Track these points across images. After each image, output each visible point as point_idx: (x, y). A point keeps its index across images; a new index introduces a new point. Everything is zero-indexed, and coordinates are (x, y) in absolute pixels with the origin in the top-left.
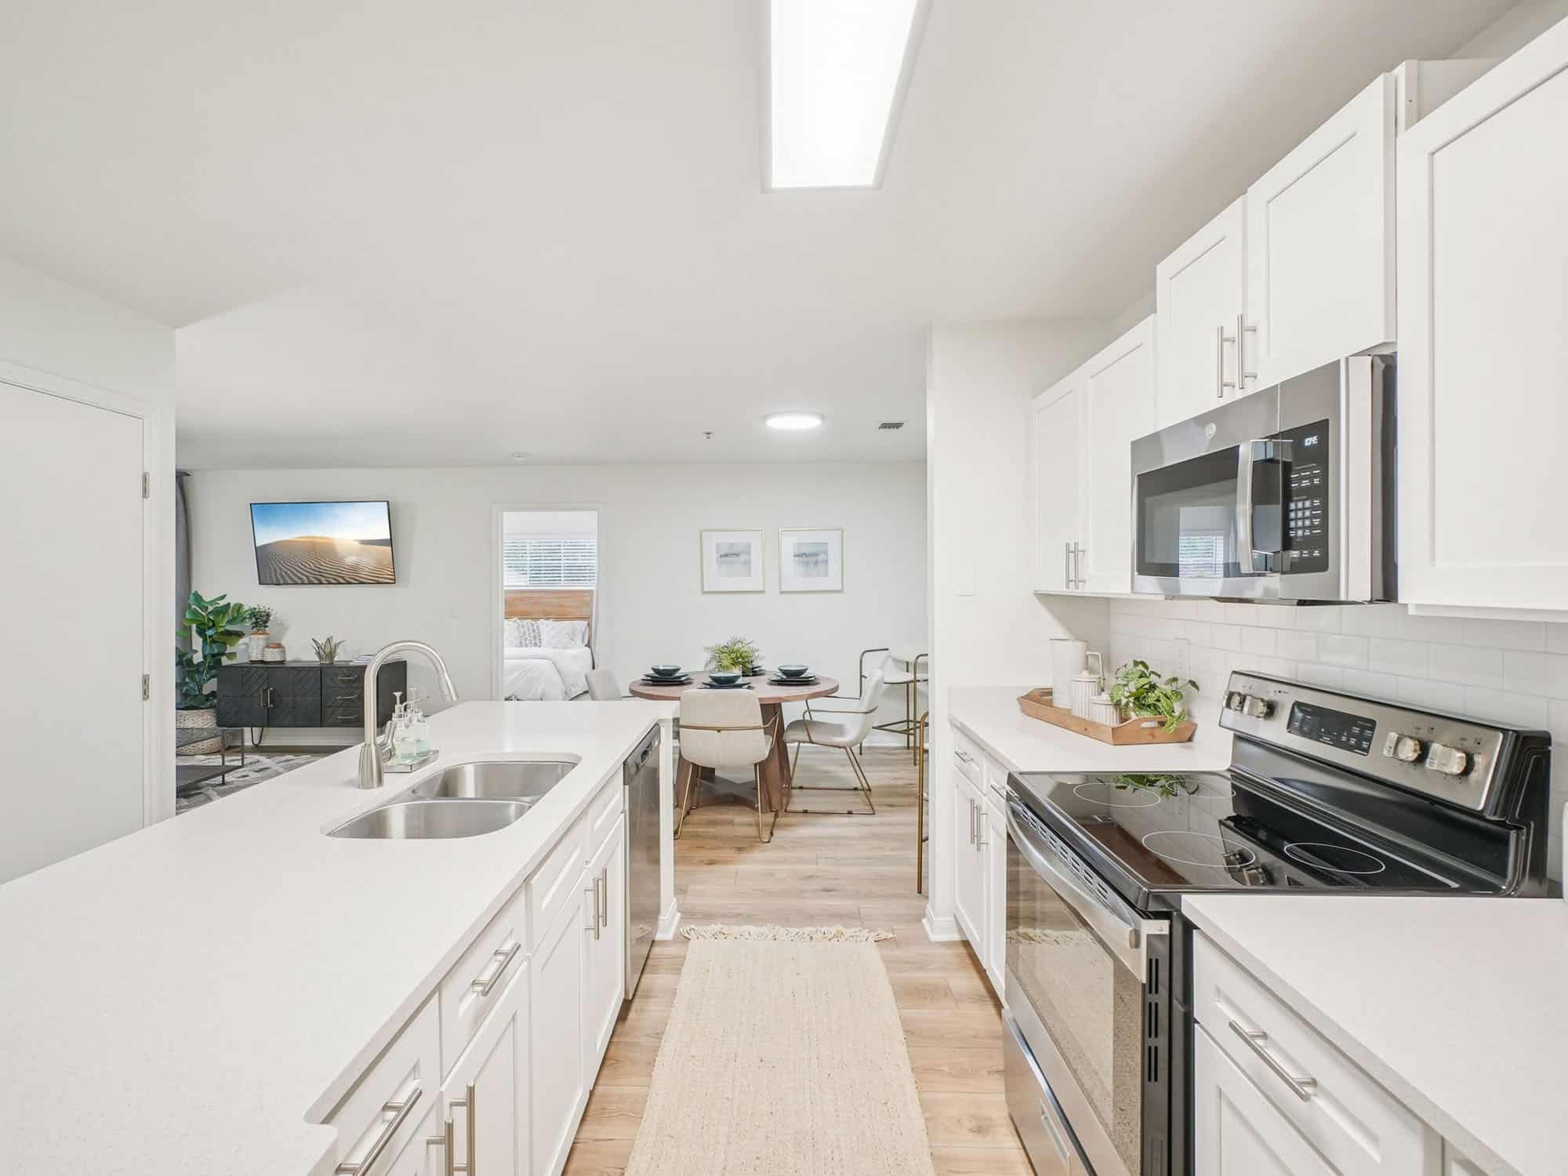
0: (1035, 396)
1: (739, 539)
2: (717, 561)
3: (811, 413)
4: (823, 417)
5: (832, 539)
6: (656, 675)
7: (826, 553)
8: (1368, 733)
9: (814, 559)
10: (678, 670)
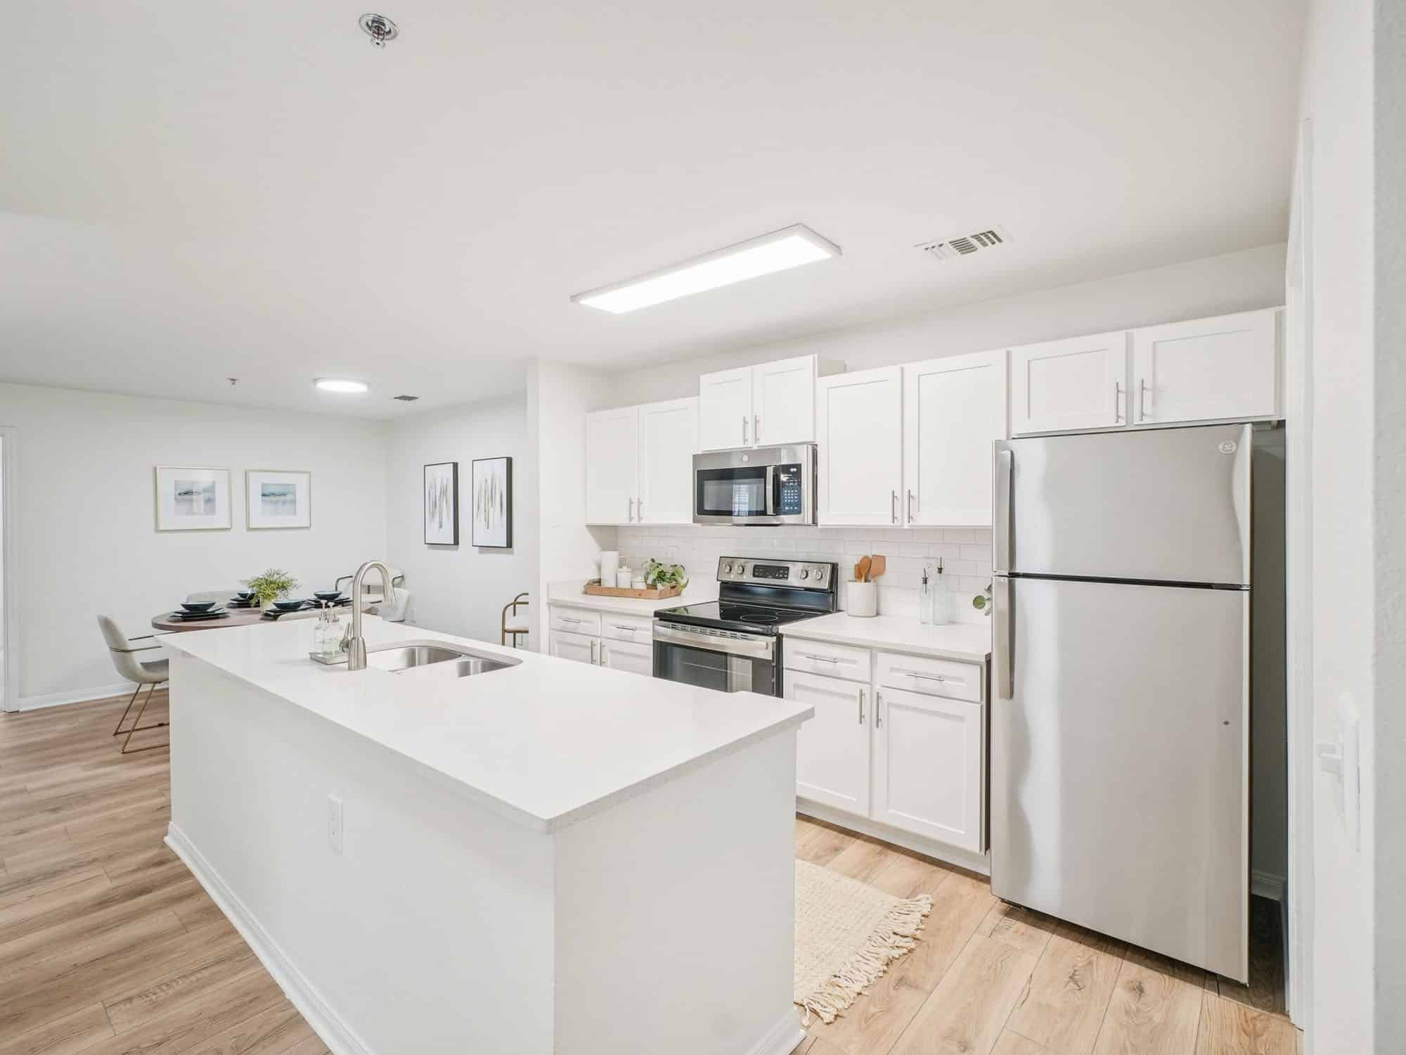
0: (595, 410)
1: (202, 478)
2: (176, 499)
3: (358, 381)
4: (368, 384)
5: (300, 482)
6: (187, 611)
7: (294, 493)
8: (786, 572)
9: (282, 498)
10: (213, 604)
